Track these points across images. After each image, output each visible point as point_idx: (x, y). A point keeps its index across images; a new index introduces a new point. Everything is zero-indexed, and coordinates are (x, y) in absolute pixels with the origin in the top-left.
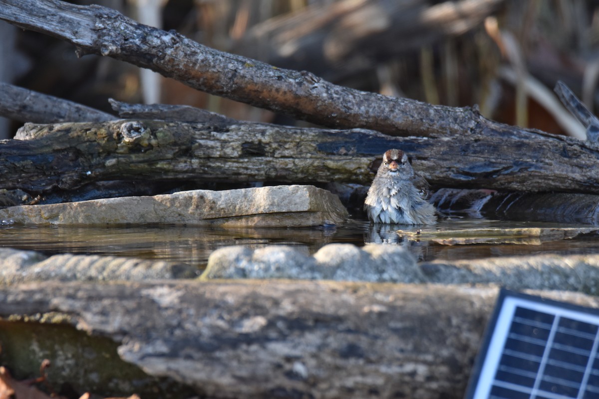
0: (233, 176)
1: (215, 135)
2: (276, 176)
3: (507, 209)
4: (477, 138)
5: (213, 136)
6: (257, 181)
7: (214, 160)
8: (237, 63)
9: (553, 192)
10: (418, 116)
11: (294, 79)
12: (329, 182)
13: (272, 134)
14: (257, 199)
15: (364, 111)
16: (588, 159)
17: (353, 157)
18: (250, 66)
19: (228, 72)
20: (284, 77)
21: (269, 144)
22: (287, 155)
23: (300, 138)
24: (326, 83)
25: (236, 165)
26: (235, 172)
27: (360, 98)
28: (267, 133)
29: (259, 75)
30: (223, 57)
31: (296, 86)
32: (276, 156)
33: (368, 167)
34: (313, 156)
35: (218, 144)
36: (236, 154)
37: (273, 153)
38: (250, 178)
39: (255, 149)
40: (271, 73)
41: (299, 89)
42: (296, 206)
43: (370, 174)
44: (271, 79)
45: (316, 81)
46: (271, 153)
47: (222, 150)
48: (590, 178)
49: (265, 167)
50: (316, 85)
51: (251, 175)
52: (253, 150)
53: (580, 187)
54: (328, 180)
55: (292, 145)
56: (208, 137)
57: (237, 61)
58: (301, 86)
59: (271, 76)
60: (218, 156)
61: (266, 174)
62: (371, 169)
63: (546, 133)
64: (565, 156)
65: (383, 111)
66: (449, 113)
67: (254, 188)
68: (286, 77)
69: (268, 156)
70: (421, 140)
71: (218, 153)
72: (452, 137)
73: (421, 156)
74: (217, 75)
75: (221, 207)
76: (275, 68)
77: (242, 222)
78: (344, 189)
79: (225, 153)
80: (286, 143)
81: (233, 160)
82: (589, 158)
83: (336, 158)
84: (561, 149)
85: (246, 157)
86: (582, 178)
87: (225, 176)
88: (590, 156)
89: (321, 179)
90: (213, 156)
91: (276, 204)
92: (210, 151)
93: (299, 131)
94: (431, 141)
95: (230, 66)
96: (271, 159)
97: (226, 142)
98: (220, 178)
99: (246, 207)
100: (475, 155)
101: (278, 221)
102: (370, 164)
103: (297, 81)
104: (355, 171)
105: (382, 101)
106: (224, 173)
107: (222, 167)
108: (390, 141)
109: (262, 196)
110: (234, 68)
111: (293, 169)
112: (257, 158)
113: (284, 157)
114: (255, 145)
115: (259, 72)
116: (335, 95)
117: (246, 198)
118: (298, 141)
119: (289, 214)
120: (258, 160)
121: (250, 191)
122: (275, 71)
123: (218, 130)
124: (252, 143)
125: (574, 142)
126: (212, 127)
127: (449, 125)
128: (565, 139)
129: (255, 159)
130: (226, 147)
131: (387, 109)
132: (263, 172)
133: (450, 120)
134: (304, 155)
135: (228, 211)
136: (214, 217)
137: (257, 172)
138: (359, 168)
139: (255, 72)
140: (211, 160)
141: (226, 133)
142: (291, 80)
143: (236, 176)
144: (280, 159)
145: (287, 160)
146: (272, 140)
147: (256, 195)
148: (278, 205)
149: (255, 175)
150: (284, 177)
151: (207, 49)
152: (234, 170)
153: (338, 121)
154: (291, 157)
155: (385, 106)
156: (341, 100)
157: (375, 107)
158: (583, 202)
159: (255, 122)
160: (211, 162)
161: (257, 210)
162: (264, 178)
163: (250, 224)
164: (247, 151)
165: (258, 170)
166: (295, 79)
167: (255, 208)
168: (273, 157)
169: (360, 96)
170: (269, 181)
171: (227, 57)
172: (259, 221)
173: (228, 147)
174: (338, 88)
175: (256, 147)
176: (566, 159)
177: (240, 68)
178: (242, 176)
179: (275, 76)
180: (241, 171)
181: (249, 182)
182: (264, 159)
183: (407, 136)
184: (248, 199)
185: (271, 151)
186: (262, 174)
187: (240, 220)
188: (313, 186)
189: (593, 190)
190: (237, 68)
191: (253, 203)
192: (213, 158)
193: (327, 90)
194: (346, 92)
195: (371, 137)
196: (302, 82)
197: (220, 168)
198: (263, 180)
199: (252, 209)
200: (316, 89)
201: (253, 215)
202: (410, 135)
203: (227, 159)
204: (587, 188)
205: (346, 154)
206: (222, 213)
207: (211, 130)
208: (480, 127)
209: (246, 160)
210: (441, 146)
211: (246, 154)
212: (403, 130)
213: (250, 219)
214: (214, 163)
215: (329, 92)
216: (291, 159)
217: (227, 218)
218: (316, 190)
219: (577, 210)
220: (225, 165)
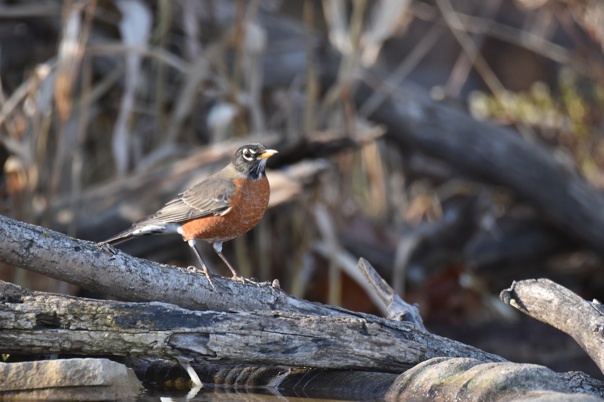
0: (27, 348)
1: (9, 306)
2: (71, 349)
3: (305, 386)
4: (276, 314)
5: (8, 306)
6: (51, 353)
7: (8, 331)
8: (34, 234)
9: (351, 370)
10: (217, 290)
11: (91, 250)
12: (125, 355)
13: (68, 306)
14: (49, 372)
15: (163, 284)
16: (387, 337)
17: (150, 330)
18: (46, 236)
19: (25, 241)
20: (81, 248)
21: (64, 315)
22: (83, 327)
23: (96, 311)
24: (125, 254)
25: (30, 336)
26: (29, 343)
27: (159, 270)
28: (63, 305)
29: (56, 246)
30: (19, 226)
31: (94, 257)
32: (71, 328)
33: (165, 342)
34: (110, 329)
35: (13, 315)
36: (29, 325)
37: (69, 325)
38: (44, 350)
39: (50, 321)
40: (68, 244)
41: (96, 260)
42: (90, 380)
43: (167, 348)
44: (68, 250)
45: (115, 253)
46: (66, 325)
47: (16, 321)
48: (389, 356)
49: (60, 339)
50: (114, 256)
51: (45, 347)
52: (48, 321)
53: (379, 365)
54: (124, 353)
55: (88, 317)
56: (2, 308)
57: (34, 230)
58: (98, 258)
59: (69, 247)
60: (11, 327)
61: (60, 346)
62: (169, 344)
63: (346, 310)
64: (365, 334)
65: (182, 284)
66: (248, 288)
67: (47, 361)
68: (83, 248)
69: (63, 328)
70: (219, 314)
71: (12, 324)
72: (252, 312)
73: (219, 330)
74: (13, 244)
75: (12, 379)
76: (73, 239)
77: (33, 395)
78: (141, 362)
79: (19, 324)
80: (82, 315)
81: (27, 331)
82: (389, 336)
83: (133, 331)
84: (361, 327)
85: (41, 329)
86: (381, 356)
87: (19, 348)
88: (389, 334)
89: (117, 352)
90: (6, 327)
91: (69, 377)
92: (4, 322)
93: (95, 303)
94: (229, 315)
95: (27, 236)
96: (66, 331)
97: (20, 314)
98: (13, 350)
99: (37, 380)
100: (273, 331)
101: (70, 394)
102: (167, 338)
103: (95, 252)
104: (152, 345)
105: (181, 274)
106: (17, 344)
107: (16, 338)
108: (188, 315)
109: (55, 369)
110: (30, 238)
111: (89, 342)
112: (51, 330)
113: (79, 329)
114: (50, 316)
115: (56, 242)
116: (132, 268)
117: (38, 371)
118: (94, 313)
119: (82, 388)
120: (53, 332)
121: (42, 364)
122: (72, 242)
123: (13, 300)
124: (47, 314)
125: (373, 320)
126: (7, 298)
127: (248, 300)
128: (364, 316)
129: (49, 331)
130: (20, 318)
131: (186, 283)
132: (57, 345)
133: (250, 296)
134: (100, 328)
135: (19, 384)
136: (4, 389)
137: (51, 345)
138: (156, 342)
139: (52, 243)
140: (4, 331)
141: (20, 304)
142: (88, 251)
143: (30, 348)
144: (75, 331)
145: (82, 332)
146: (67, 312)
147: (49, 368)
148: (71, 379)
149: (50, 347)
150: (79, 350)
151: (3, 219)
152: (28, 342)
153: (136, 294)
154: (87, 330)
155: (184, 279)
156: (140, 272)
157: (173, 280)
158: (381, 381)
159: (51, 294)
160: (4, 333)
161: (49, 383)
162: (58, 350)
163: (42, 397)
164: (42, 323)
165: (51, 342)
166: (93, 250)
167: (48, 380)
168: (68, 328)
169: (159, 269)
170: (64, 354)
171: (24, 227)
172: (50, 395)
173: (22, 318)
174: (136, 260)
175: (51, 319)
176: (366, 337)
177: (37, 238)
178: (35, 348)
179: (73, 247)
180: (36, 343)
181: (44, 354)
182: (60, 331)
183: (205, 310)
184: (40, 372)
185: (66, 323)
186: (57, 347)
187: (31, 393)
188: (107, 360)
189: (392, 368)
190: (34, 238)
191: (45, 376)
192: (7, 329)
193: (126, 263)
194: (145, 264)
195: (168, 311)
196: (99, 253)
197: (13, 339)
198: (57, 352)
199: (43, 382)
200: (114, 260)
201: (44, 389)
202: (209, 310)
203: (21, 331)
204: (386, 367)
205: (143, 328)
206: (13, 386)
207: (5, 301)
208: (279, 304)
209: (41, 332)
210: (239, 322)
211: (41, 326)
212: (201, 304)
213: (42, 392)
214: (7, 334)
215: (128, 264)
216: (86, 332)
217: (18, 391)
218: (110, 363)
219: (374, 389)
220: (18, 337)
